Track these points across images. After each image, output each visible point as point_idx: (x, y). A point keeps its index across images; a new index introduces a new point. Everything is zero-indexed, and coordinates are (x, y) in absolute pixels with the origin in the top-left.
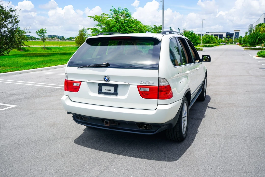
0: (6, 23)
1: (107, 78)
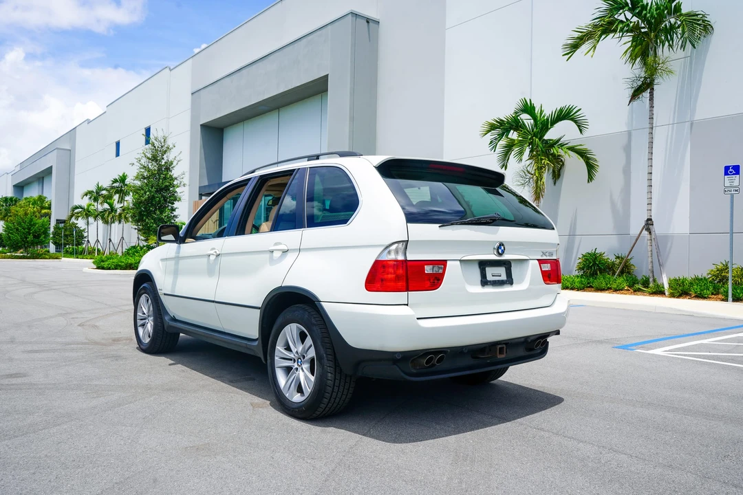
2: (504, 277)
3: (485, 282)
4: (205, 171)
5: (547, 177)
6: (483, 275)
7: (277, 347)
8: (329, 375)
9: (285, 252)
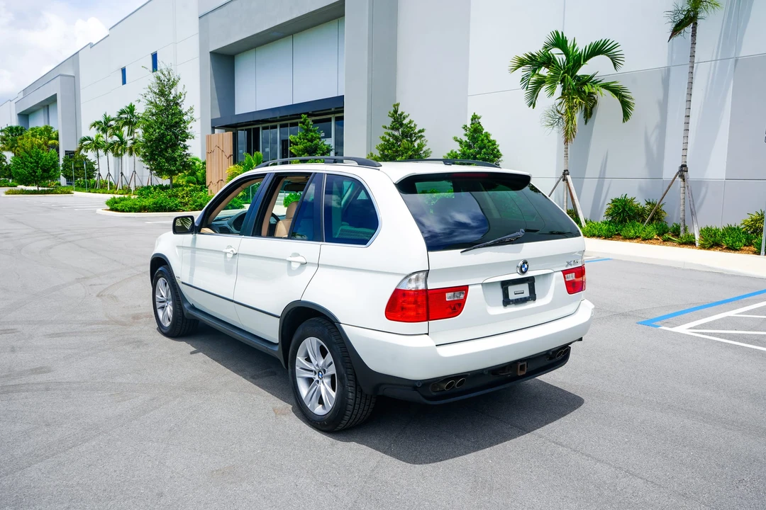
2: (527, 294)
3: (507, 302)
4: (217, 102)
5: (578, 116)
6: (506, 295)
7: (298, 357)
8: (350, 394)
9: (303, 264)
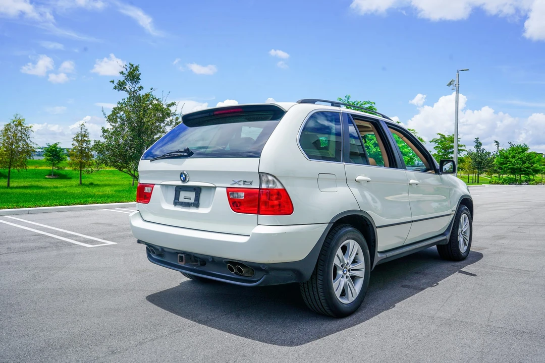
0: (162, 125)
1: (184, 176)
6: (177, 197)
